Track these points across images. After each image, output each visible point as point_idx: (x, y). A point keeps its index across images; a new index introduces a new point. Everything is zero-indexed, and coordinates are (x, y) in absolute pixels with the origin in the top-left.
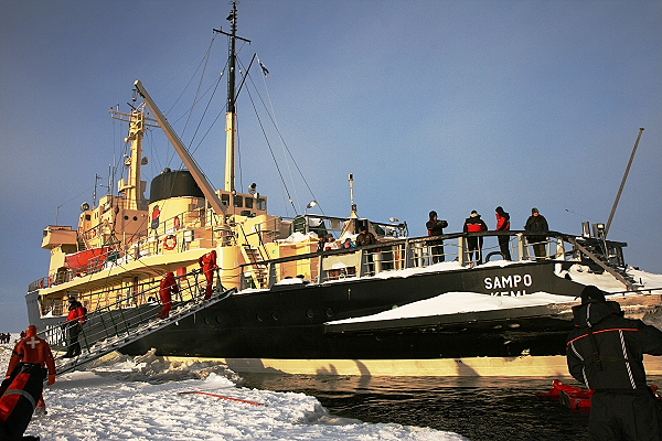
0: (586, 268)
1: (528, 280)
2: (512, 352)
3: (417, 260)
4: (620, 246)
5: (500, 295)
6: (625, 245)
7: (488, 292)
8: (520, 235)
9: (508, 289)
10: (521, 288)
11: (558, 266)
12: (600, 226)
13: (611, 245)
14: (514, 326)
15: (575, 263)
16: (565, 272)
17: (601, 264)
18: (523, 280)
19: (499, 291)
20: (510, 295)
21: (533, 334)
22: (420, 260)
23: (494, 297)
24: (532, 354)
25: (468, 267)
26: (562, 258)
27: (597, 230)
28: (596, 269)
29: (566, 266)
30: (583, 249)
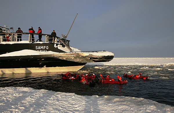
0: (61, 46)
1: (47, 47)
2: (41, 66)
3: (15, 39)
4: (69, 41)
5: (39, 51)
6: (70, 41)
7: (37, 50)
8: (46, 35)
9: (42, 50)
10: (45, 49)
11: (55, 45)
12: (66, 36)
13: (67, 41)
14: (43, 59)
15: (59, 44)
16: (57, 46)
17: (65, 45)
18: (46, 47)
19: (39, 50)
20: (42, 51)
21: (47, 62)
22: (16, 40)
23: (38, 52)
24: (46, 67)
25: (31, 43)
26: (56, 43)
27: (64, 36)
28: (64, 46)
29: (57, 45)
30: (61, 41)
